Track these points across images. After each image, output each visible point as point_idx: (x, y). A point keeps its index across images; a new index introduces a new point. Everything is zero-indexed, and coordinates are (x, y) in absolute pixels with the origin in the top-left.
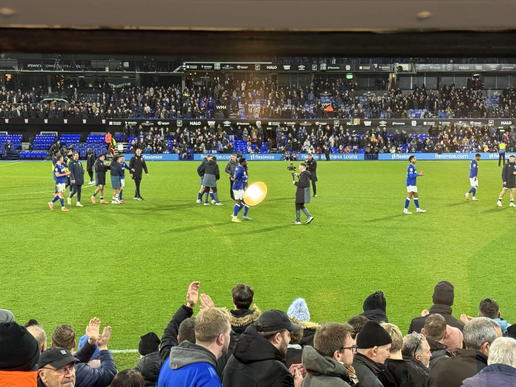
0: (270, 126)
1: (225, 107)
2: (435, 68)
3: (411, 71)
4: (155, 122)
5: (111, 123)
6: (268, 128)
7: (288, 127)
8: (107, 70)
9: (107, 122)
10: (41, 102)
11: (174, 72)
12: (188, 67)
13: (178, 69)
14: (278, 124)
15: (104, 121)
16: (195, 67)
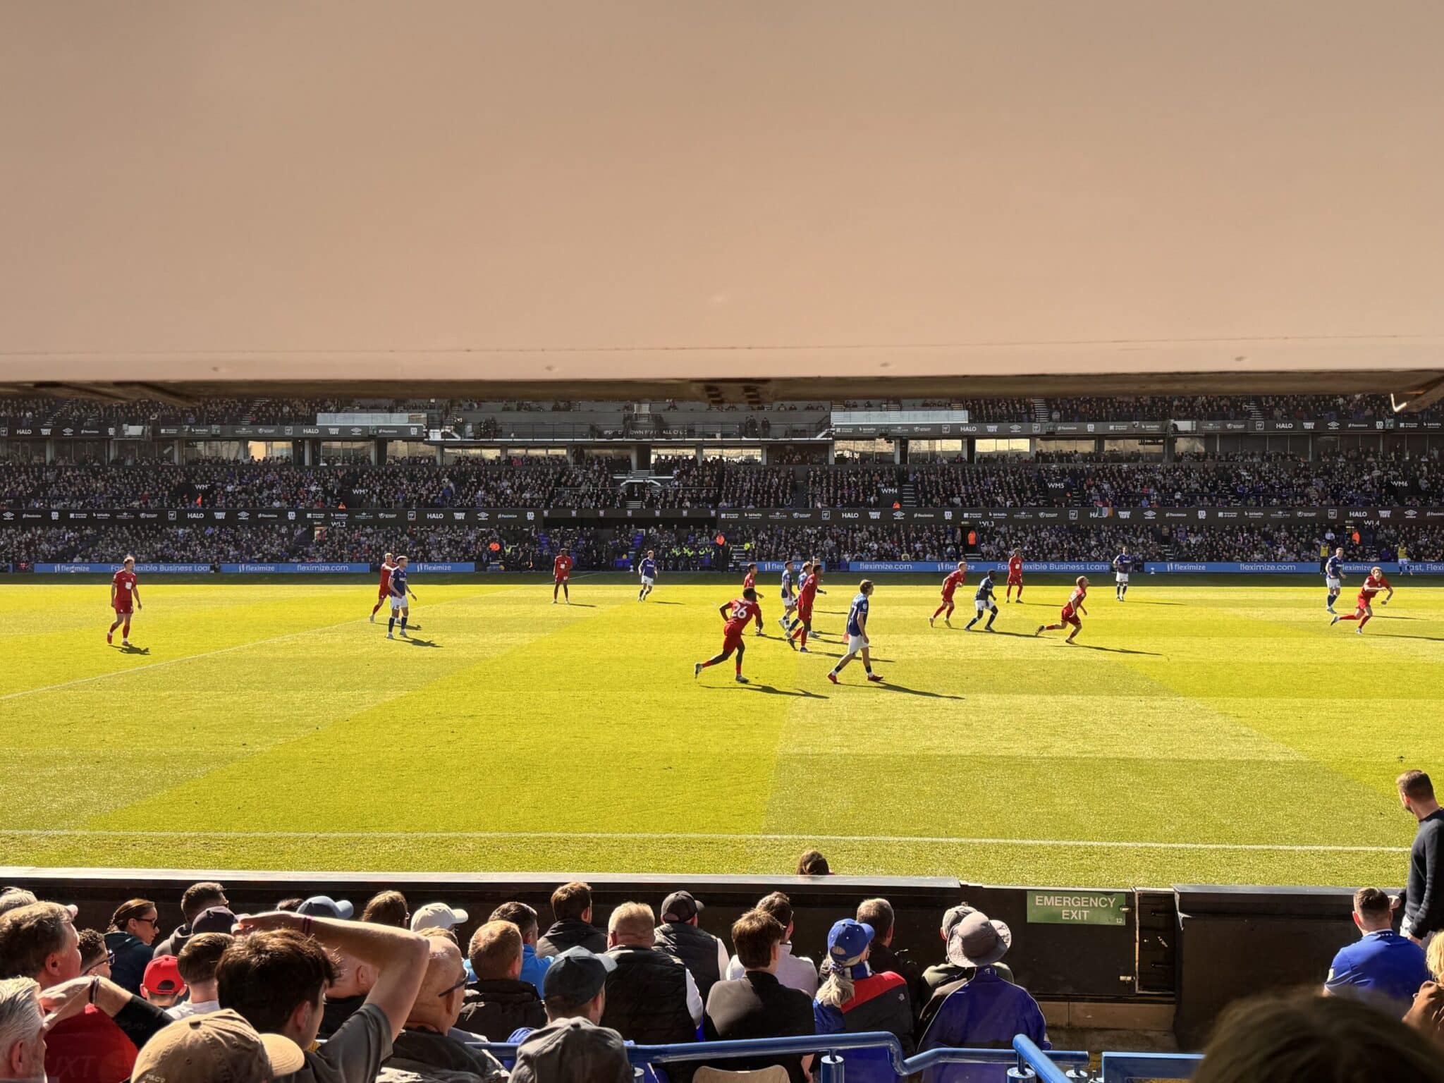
0: (966, 520)
1: (896, 491)
2: (1235, 427)
3: (1196, 432)
4: (790, 515)
5: (723, 516)
6: (963, 523)
7: (994, 520)
8: (718, 435)
9: (718, 515)
10: (622, 484)
11: (819, 438)
12: (838, 430)
13: (824, 433)
14: (979, 515)
15: (713, 513)
16: (850, 430)
